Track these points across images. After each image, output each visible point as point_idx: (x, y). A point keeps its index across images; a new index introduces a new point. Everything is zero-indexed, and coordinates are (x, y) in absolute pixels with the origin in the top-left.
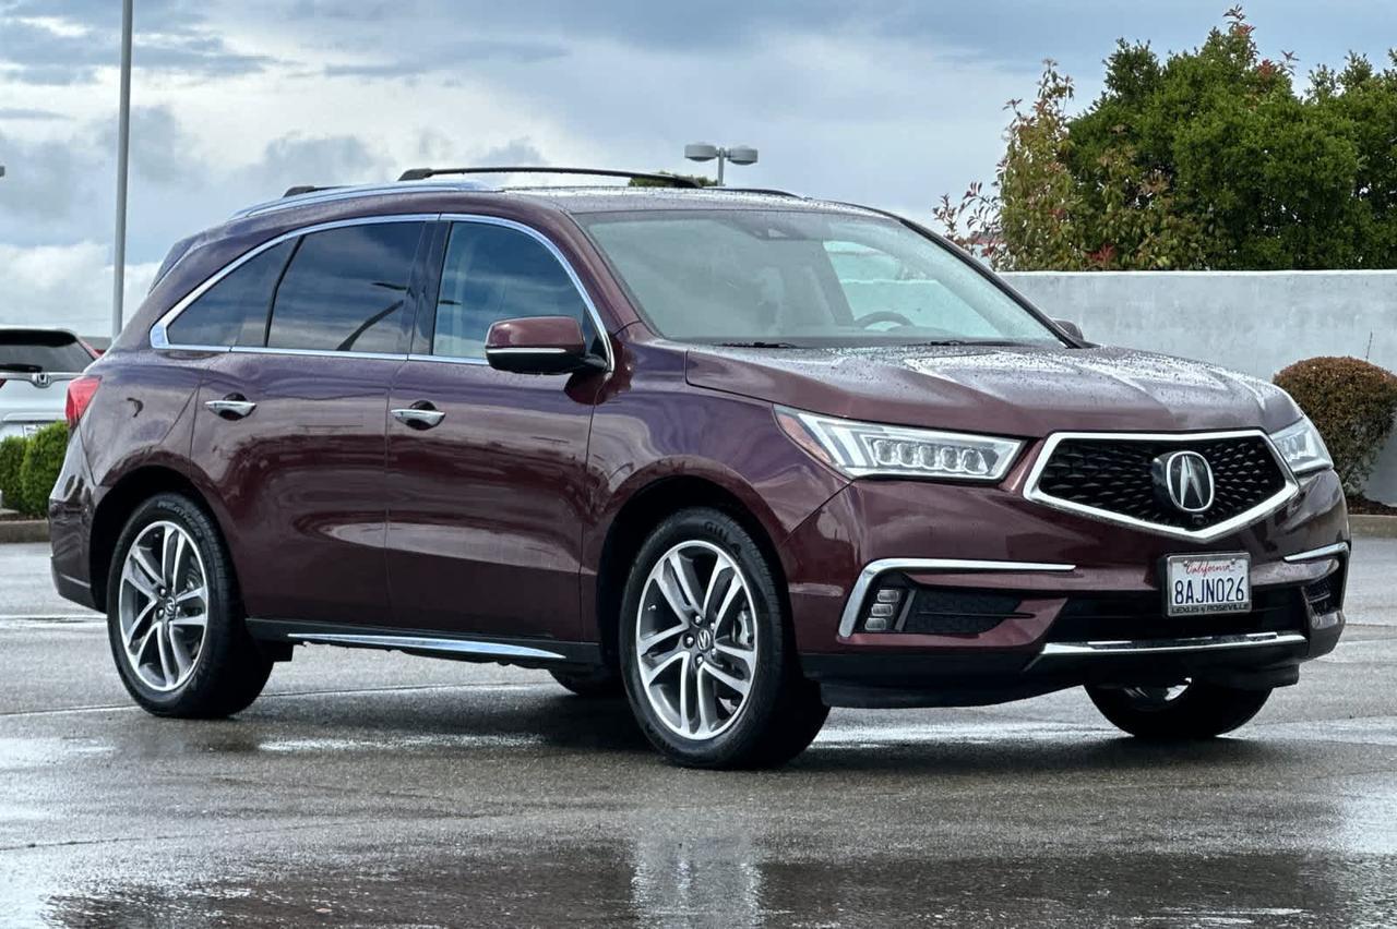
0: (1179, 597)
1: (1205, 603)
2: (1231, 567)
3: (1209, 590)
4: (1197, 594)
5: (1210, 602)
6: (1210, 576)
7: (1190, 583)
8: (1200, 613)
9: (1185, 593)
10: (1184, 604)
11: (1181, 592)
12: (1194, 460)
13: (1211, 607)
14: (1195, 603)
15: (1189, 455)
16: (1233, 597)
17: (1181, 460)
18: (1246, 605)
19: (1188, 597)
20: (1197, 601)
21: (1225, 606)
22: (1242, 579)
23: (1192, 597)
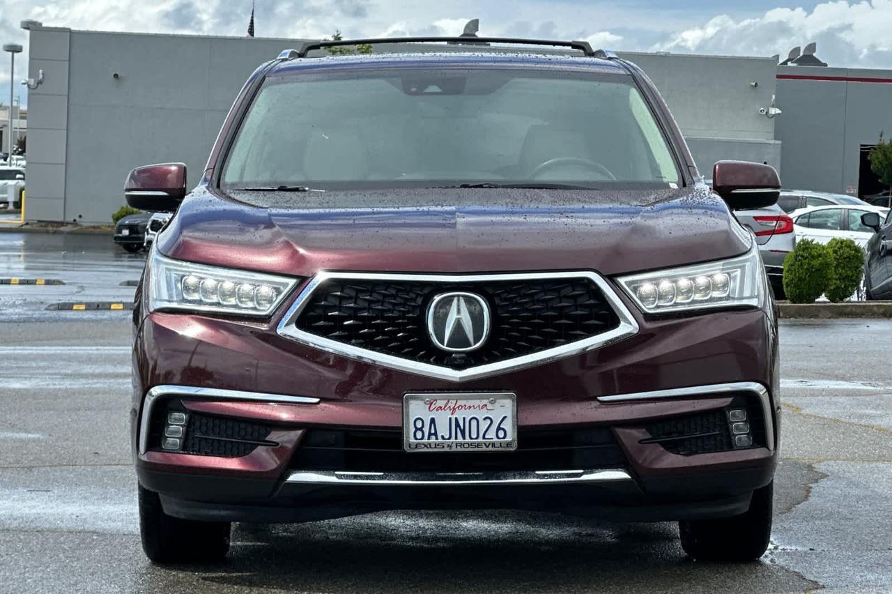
0: (419, 435)
1: (453, 439)
2: (489, 406)
3: (459, 428)
4: (443, 430)
5: (460, 439)
6: (460, 415)
7: (433, 421)
8: (447, 449)
9: (426, 430)
10: (425, 440)
11: (421, 429)
12: (469, 301)
13: (462, 445)
14: (440, 440)
15: (463, 296)
16: (491, 434)
17: (452, 301)
18: (508, 444)
19: (430, 434)
20: (443, 437)
21: (479, 445)
22: (505, 418)
23: (435, 434)
